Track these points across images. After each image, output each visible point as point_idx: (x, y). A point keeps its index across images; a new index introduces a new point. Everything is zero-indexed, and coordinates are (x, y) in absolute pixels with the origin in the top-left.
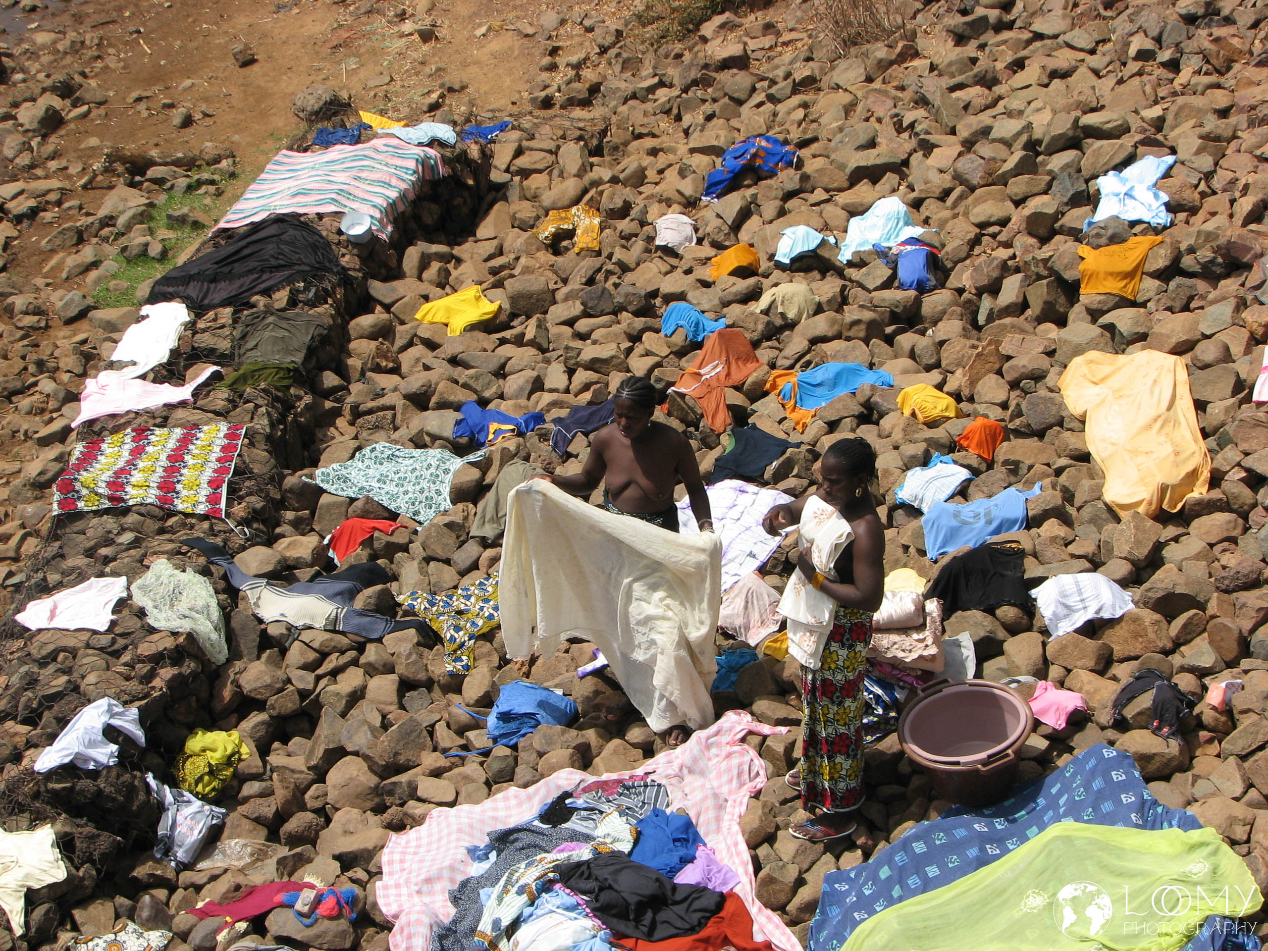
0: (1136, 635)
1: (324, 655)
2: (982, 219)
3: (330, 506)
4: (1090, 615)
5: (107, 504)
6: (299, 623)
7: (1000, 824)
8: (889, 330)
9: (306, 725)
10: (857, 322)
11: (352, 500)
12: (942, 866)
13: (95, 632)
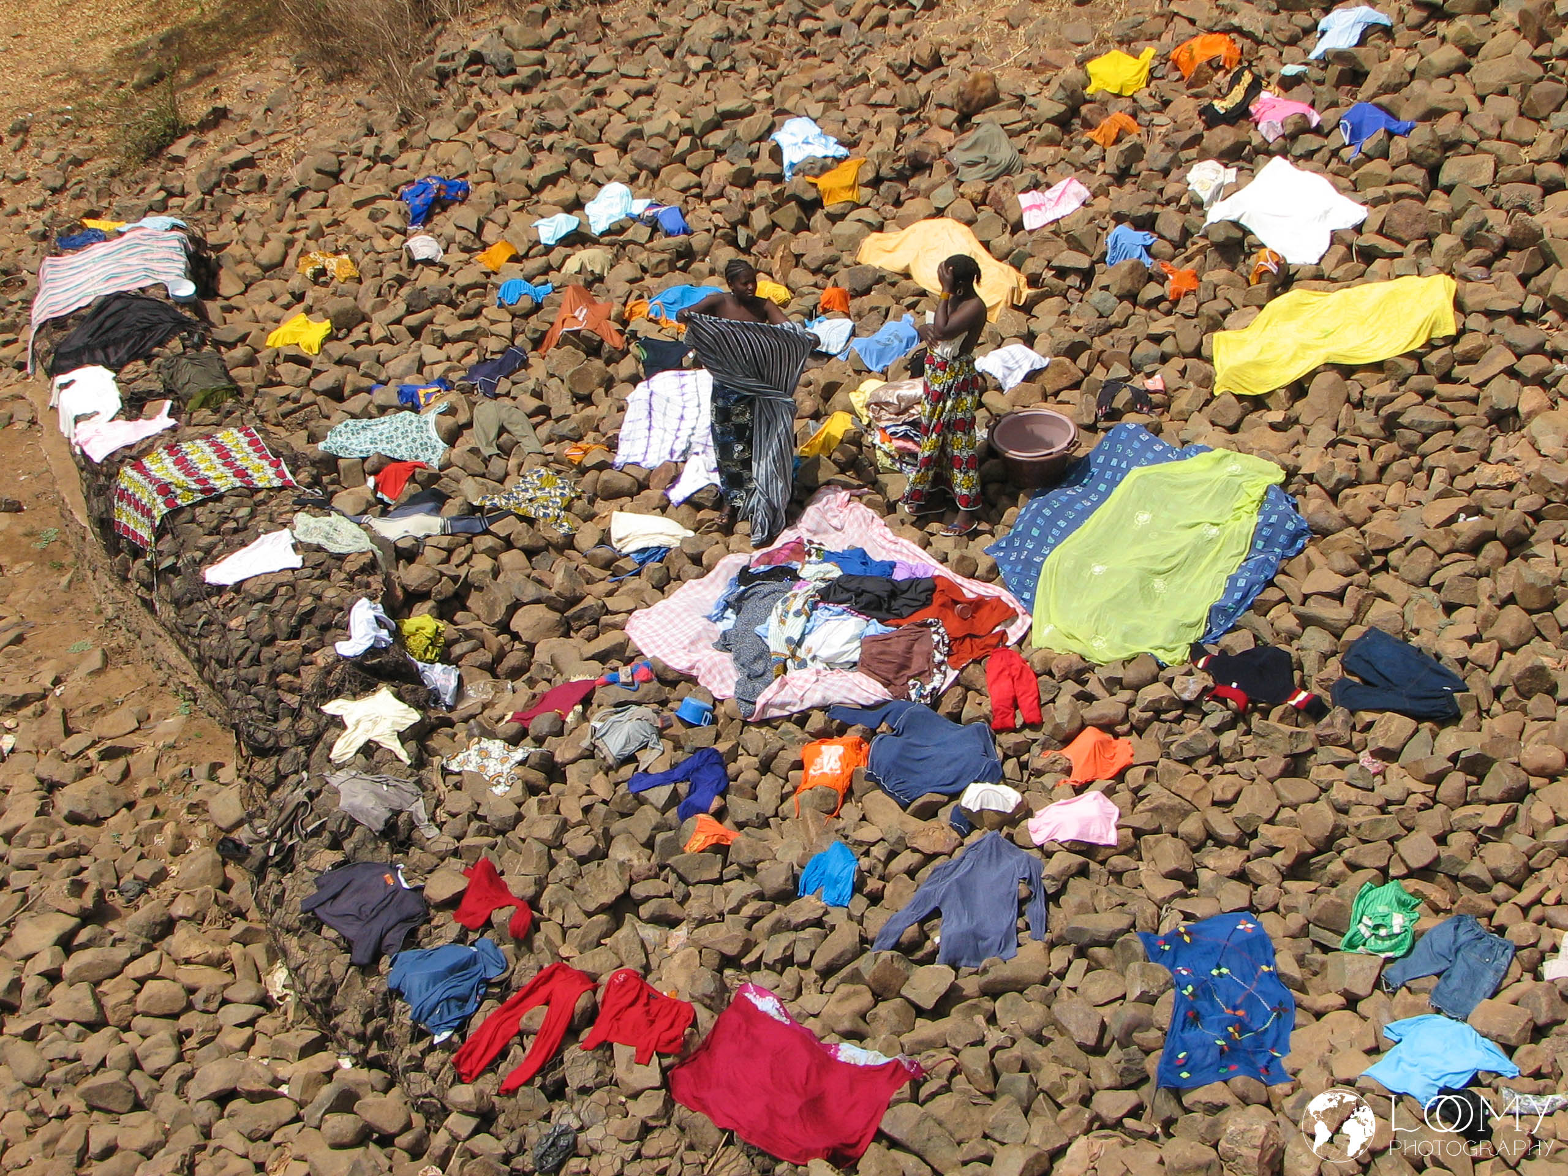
0: (1061, 374)
1: (450, 551)
2: (683, 185)
3: (350, 468)
4: (1026, 369)
5: (200, 497)
6: (421, 534)
7: (1079, 489)
8: (680, 264)
9: (457, 604)
10: (662, 262)
11: (364, 459)
12: (1066, 519)
13: (293, 570)
